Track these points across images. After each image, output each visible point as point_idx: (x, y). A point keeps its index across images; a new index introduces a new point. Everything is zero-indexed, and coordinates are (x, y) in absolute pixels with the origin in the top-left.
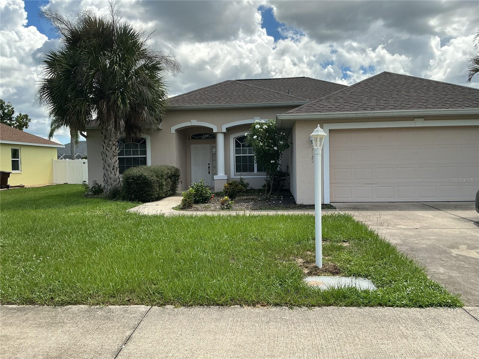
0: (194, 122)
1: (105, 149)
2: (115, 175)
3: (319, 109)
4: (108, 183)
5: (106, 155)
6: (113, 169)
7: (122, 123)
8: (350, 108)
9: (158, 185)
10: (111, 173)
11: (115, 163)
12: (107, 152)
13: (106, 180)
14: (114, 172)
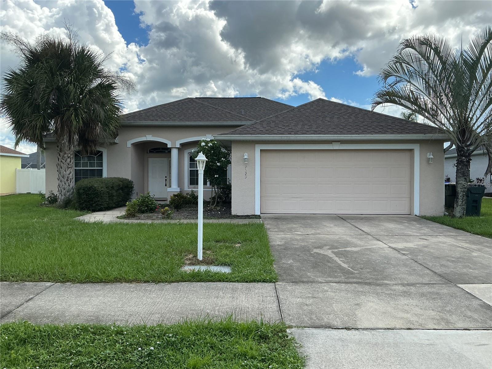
0: (150, 137)
1: (60, 161)
2: (69, 185)
3: (251, 131)
4: (62, 194)
5: (61, 167)
6: (67, 180)
7: (76, 137)
8: (278, 131)
9: (107, 196)
10: (65, 184)
11: (69, 175)
12: (62, 164)
13: (60, 190)
14: (68, 183)
